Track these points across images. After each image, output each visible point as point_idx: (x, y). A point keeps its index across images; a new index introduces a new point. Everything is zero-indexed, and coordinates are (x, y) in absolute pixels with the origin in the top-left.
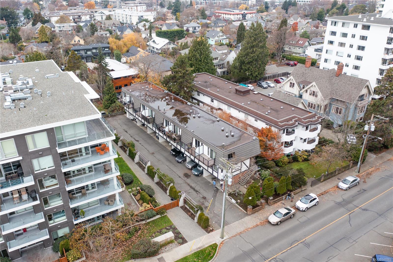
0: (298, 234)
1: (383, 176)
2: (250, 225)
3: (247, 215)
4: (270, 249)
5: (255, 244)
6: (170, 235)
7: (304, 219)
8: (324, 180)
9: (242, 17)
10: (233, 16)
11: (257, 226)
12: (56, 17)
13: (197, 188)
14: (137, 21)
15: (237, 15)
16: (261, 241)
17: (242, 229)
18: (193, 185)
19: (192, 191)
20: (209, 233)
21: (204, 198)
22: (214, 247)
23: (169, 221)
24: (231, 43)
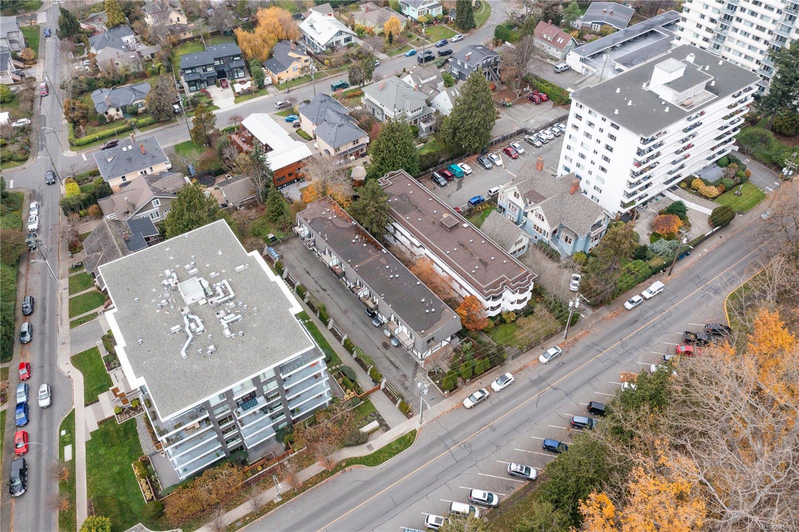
0: (487, 418)
1: (589, 344)
2: (447, 409)
3: (444, 397)
4: (461, 434)
5: (449, 429)
6: (375, 424)
7: (497, 401)
8: (527, 351)
11: (453, 409)
13: (397, 363)
16: (455, 426)
17: (439, 413)
18: (393, 359)
19: (392, 367)
20: (409, 418)
21: (404, 376)
22: (414, 433)
23: (373, 407)
24: (446, 16)
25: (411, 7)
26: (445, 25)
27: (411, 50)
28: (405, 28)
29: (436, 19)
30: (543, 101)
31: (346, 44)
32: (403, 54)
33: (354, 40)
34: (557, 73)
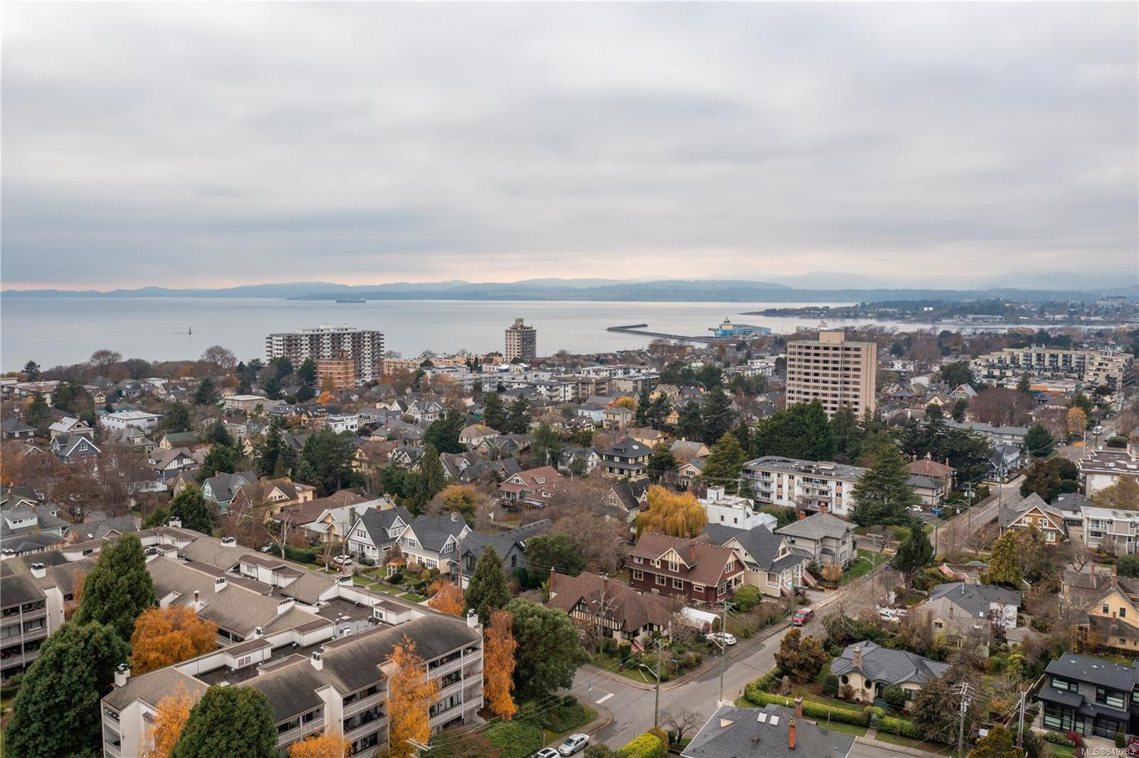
12: (1108, 478)
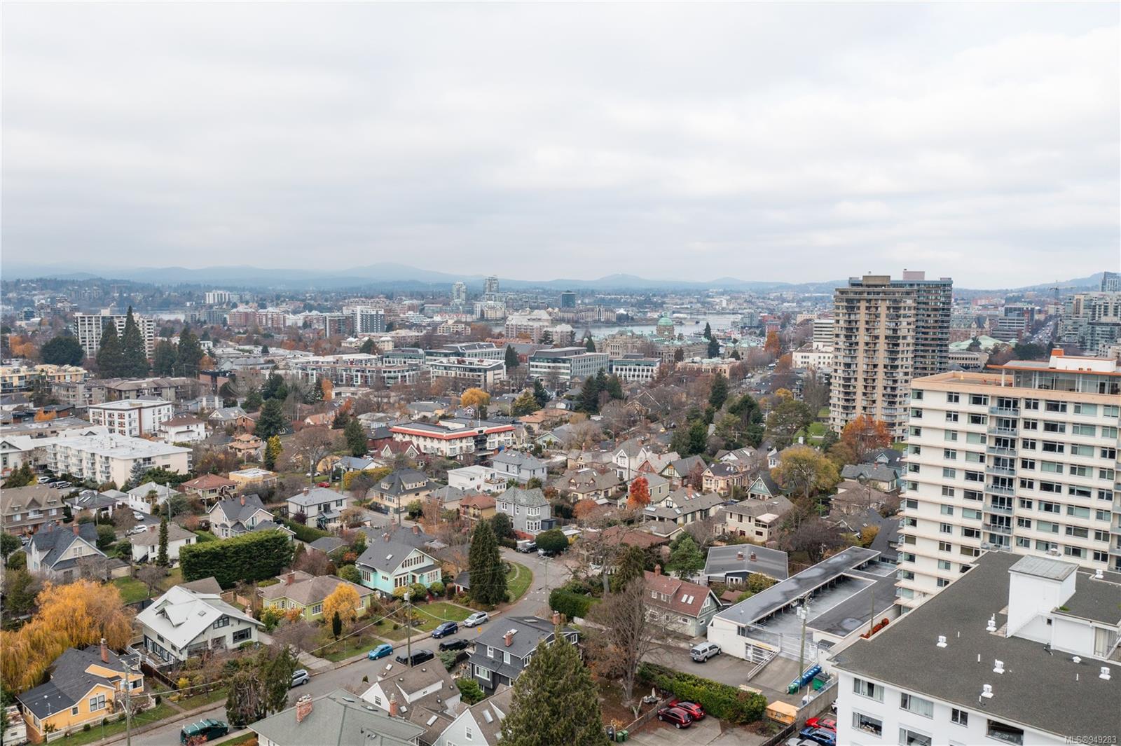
9: (476, 446)
10: (448, 443)
14: (130, 476)
15: (458, 441)
24: (449, 585)
25: (380, 573)
26: (447, 602)
27: (382, 647)
28: (368, 610)
29: (430, 591)
30: (695, 719)
31: (238, 644)
32: (365, 655)
33: (255, 636)
34: (697, 662)
